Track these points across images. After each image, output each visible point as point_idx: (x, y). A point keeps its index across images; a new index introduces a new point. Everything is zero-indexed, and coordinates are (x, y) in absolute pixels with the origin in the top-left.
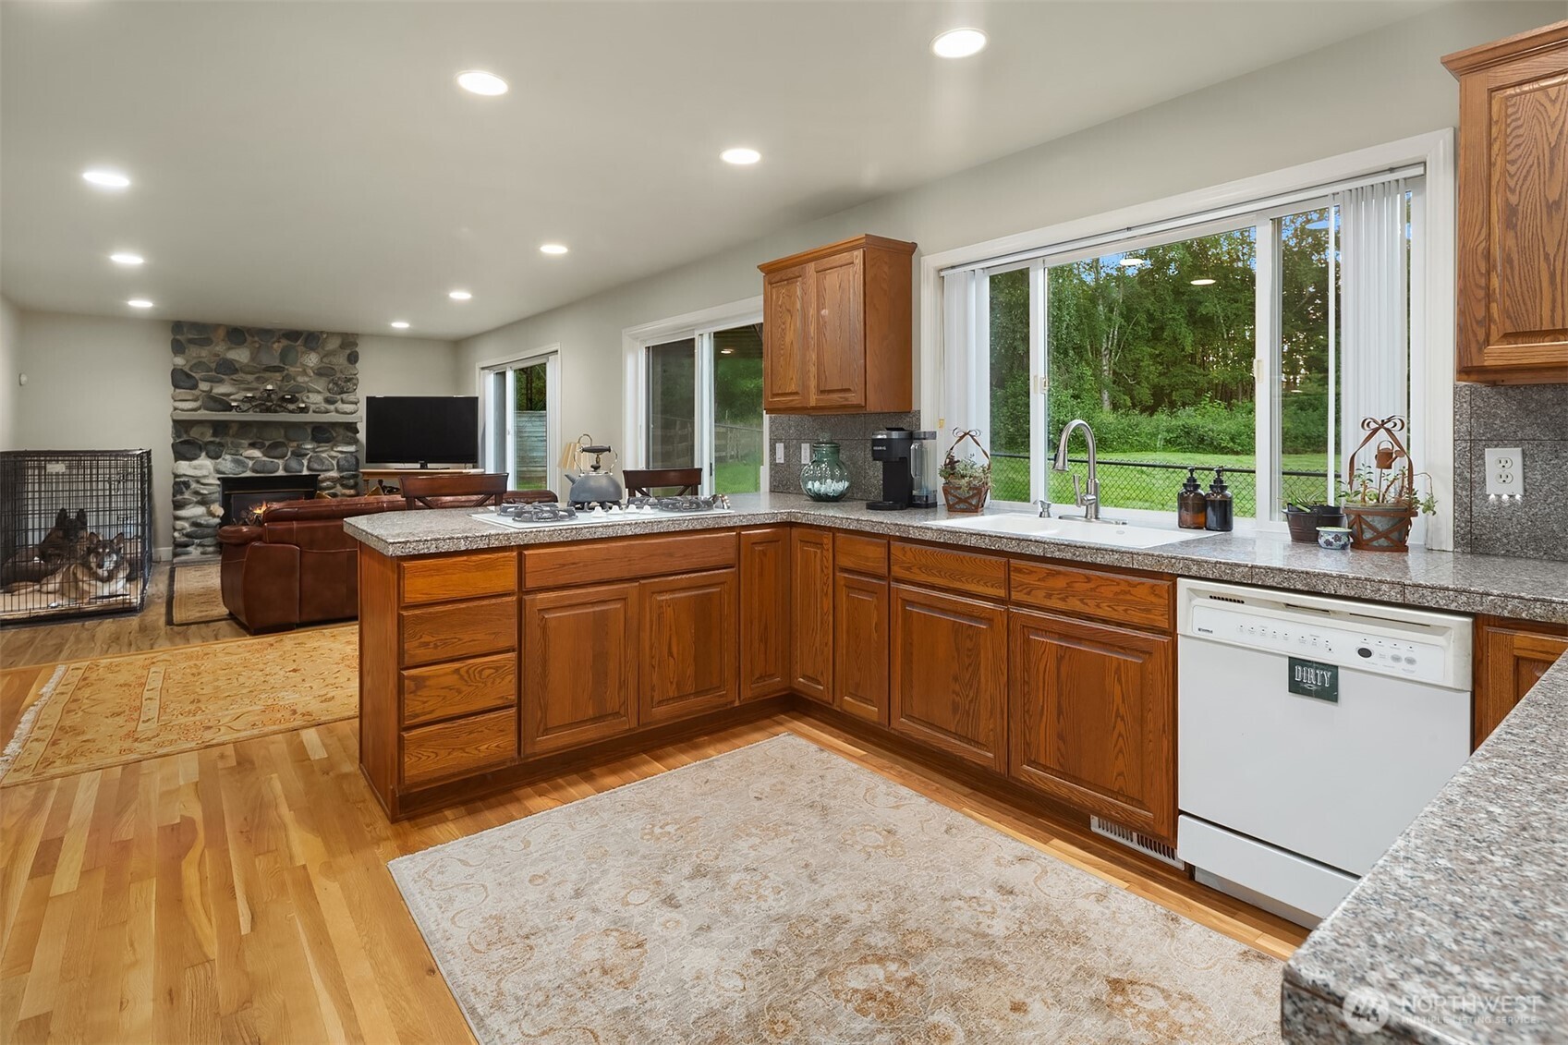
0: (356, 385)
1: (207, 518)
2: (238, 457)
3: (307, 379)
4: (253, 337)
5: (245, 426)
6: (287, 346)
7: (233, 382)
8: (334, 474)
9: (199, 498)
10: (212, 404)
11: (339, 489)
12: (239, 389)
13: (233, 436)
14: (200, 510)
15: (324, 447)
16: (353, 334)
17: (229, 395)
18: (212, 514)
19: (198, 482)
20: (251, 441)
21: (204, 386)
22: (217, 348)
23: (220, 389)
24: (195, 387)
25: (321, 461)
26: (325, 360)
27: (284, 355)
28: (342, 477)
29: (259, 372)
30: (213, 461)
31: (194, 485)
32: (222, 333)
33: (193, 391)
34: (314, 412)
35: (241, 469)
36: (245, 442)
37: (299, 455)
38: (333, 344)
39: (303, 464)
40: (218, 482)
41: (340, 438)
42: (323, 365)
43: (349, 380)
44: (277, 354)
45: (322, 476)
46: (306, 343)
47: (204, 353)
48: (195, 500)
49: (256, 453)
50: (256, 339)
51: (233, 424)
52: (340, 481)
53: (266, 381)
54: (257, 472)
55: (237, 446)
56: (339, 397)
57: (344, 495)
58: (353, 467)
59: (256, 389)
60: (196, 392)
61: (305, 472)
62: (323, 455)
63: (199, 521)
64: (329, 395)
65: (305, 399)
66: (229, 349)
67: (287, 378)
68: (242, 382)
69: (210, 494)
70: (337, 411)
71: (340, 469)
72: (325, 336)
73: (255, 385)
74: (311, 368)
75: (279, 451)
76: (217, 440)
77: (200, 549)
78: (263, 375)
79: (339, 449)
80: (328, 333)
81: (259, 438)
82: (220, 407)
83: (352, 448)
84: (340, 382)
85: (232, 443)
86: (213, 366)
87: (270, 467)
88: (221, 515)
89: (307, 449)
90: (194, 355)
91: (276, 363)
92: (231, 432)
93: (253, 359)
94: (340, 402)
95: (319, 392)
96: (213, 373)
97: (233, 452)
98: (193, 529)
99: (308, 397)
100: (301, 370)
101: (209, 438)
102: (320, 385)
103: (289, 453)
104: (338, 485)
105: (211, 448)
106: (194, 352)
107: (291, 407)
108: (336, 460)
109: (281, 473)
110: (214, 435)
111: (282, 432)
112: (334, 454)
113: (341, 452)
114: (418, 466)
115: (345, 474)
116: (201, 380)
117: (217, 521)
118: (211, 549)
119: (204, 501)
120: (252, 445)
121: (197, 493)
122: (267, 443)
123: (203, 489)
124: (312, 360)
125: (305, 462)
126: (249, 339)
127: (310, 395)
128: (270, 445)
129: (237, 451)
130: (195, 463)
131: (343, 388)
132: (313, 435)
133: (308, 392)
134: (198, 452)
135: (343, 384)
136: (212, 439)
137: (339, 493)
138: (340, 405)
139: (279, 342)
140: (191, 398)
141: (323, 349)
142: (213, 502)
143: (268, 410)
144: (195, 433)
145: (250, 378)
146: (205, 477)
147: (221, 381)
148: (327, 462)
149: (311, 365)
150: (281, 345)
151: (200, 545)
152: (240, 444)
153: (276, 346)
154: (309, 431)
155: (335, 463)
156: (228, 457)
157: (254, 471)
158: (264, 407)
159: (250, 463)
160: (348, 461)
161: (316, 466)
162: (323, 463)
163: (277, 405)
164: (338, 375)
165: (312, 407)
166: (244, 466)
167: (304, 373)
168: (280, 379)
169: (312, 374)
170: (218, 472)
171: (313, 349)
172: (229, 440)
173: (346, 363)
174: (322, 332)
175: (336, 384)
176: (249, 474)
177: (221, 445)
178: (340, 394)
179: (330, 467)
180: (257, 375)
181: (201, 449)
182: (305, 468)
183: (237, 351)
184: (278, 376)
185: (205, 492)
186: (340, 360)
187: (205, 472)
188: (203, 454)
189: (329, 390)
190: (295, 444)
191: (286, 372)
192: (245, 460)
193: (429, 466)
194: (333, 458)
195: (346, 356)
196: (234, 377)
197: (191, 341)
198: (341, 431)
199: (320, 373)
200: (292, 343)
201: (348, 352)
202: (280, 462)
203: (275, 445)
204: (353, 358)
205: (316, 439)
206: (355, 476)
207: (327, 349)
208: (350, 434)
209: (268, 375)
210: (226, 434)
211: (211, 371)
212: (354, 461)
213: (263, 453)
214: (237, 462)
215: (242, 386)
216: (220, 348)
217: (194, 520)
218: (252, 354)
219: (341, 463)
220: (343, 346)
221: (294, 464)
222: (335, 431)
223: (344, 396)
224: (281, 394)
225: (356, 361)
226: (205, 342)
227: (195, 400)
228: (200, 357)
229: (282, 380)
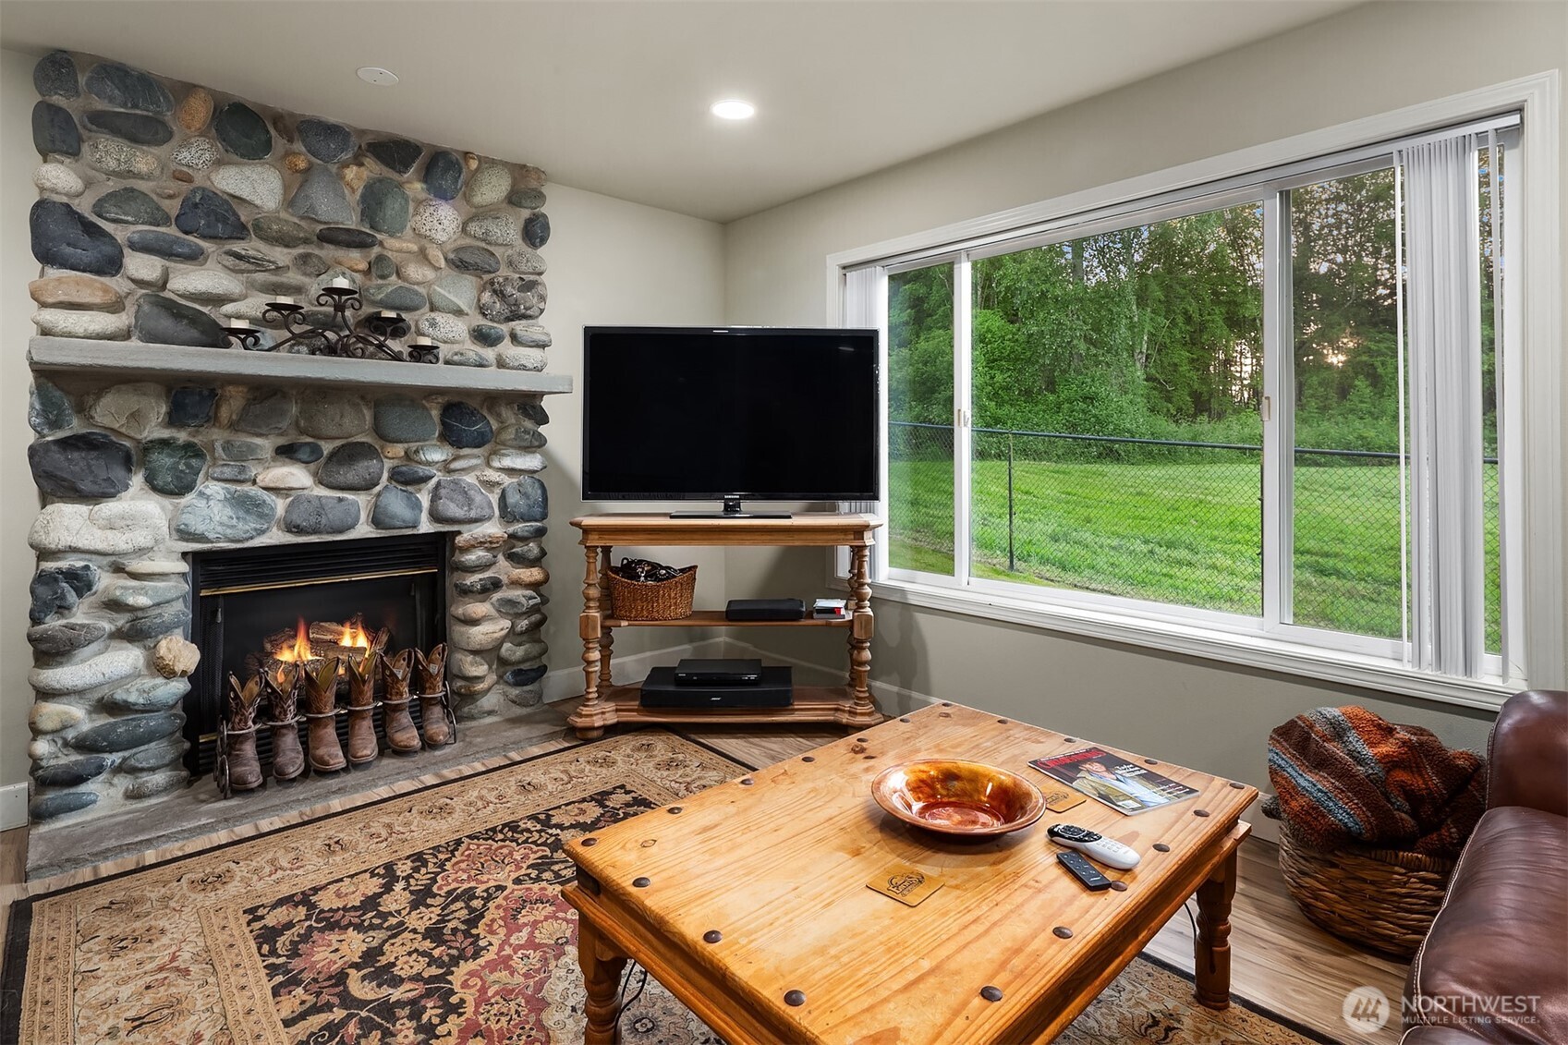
0: (542, 298)
1: (148, 682)
2: (247, 488)
3: (429, 274)
4: (291, 140)
5: (265, 393)
6: (380, 181)
7: (230, 261)
8: (493, 529)
9: (122, 620)
10: (165, 323)
11: (504, 569)
12: (252, 286)
13: (233, 426)
14: (126, 659)
15: (471, 458)
16: (537, 170)
17: (219, 300)
18: (163, 670)
19: (118, 569)
20: (282, 441)
21: (142, 266)
22: (185, 156)
23: (190, 281)
24: (111, 265)
25: (465, 494)
26: (474, 228)
27: (372, 202)
28: (512, 536)
29: (306, 241)
30: (168, 502)
31: (105, 582)
32: (199, 110)
33: (106, 280)
34: (447, 362)
35: (253, 524)
36: (266, 445)
37: (407, 479)
38: (493, 189)
39: (416, 506)
40: (184, 567)
41: (509, 435)
42: (468, 241)
43: (528, 286)
44: (354, 198)
45: (466, 536)
46: (427, 175)
47: (144, 160)
48: (108, 627)
49: (296, 475)
50: (299, 146)
51: (231, 389)
52: (510, 549)
53: (323, 268)
54: (299, 530)
55: (241, 456)
56: (504, 328)
57: (516, 583)
58: (537, 511)
59: (298, 290)
60: (117, 284)
61: (426, 527)
62: (470, 479)
63: (120, 695)
64: (481, 321)
65: (425, 326)
66: (219, 163)
67: (379, 267)
68: (258, 264)
69: (158, 605)
70: (501, 364)
71: (507, 514)
72: (474, 164)
73: (293, 277)
74: (441, 245)
75: (363, 468)
76: (182, 436)
77: (124, 783)
78: (317, 252)
79: (508, 462)
80: (479, 158)
81: (303, 432)
82: (194, 333)
83: (532, 462)
84: (509, 290)
85: (227, 446)
86: (173, 207)
87: (334, 515)
88: (192, 667)
89: (429, 464)
90: (112, 164)
91: (352, 221)
92: (224, 413)
93: (290, 202)
94: (507, 340)
95: (459, 313)
96: (172, 231)
97: (228, 472)
98: (103, 720)
99: (433, 324)
100: (414, 248)
101: (154, 429)
102: (462, 291)
103: (385, 476)
104: (500, 557)
105: (163, 460)
106: (110, 152)
107: (395, 345)
108: (498, 491)
109: (364, 530)
110: (173, 420)
111: (368, 415)
112: (493, 476)
113: (511, 471)
114: (718, 506)
115: (519, 527)
116: (134, 246)
117: (180, 687)
118: (159, 778)
119: (137, 631)
120: (287, 452)
121: (114, 605)
122: (327, 448)
123: (136, 591)
124: (443, 221)
125: (424, 499)
126: (279, 143)
127: (440, 318)
128: (332, 455)
129: (243, 469)
130: (109, 508)
131: (516, 304)
132: (443, 423)
133: (432, 310)
134: (118, 472)
135: (517, 295)
136: (166, 434)
137: (504, 579)
138: (507, 349)
139: (361, 165)
140: (97, 300)
141: (467, 199)
142: (167, 629)
143: (331, 350)
144: (109, 413)
145: (281, 255)
146: (141, 552)
147: (194, 257)
148: (478, 499)
149: (441, 237)
150: (365, 173)
151: (119, 769)
152: (252, 449)
153: (351, 173)
154: (435, 413)
155: (494, 498)
156: (215, 489)
157: (292, 528)
158: (320, 342)
159: (280, 505)
160: (525, 495)
161: (453, 510)
162: (469, 502)
163: (359, 339)
164: (504, 271)
165: (444, 351)
166: (261, 516)
167: (423, 256)
168: (363, 266)
169: (443, 263)
170: (184, 534)
171: (444, 196)
172: (217, 436)
173: (519, 244)
174: (466, 155)
175: (500, 294)
176: (276, 537)
177: (192, 451)
178: (509, 319)
179: (486, 512)
180: (300, 250)
181: (128, 463)
182: (424, 517)
183: (247, 171)
184: (356, 258)
185: (142, 601)
186: (508, 230)
187: (141, 538)
188: (137, 480)
189: (482, 310)
190: (399, 450)
191: (376, 250)
192: (266, 496)
193: (745, 505)
194: (490, 485)
195: (521, 223)
196: (237, 247)
197: (101, 121)
198: (509, 415)
199: (460, 264)
200: (395, 176)
201: (526, 213)
202: (362, 500)
203: (350, 453)
204: (535, 232)
205: (451, 437)
206: (540, 533)
207: (478, 199)
208: (528, 424)
209: (328, 252)
210: (213, 420)
211: (166, 220)
212: (536, 494)
213: (315, 475)
214: (245, 505)
215: (260, 277)
216: (195, 154)
217: (105, 691)
218: (286, 188)
219: (513, 499)
220: (514, 199)
221: (396, 504)
222: (499, 415)
223: (519, 326)
224: (368, 310)
225: (543, 240)
226: (147, 132)
227: (115, 307)
228: (130, 174)
229: (367, 273)
